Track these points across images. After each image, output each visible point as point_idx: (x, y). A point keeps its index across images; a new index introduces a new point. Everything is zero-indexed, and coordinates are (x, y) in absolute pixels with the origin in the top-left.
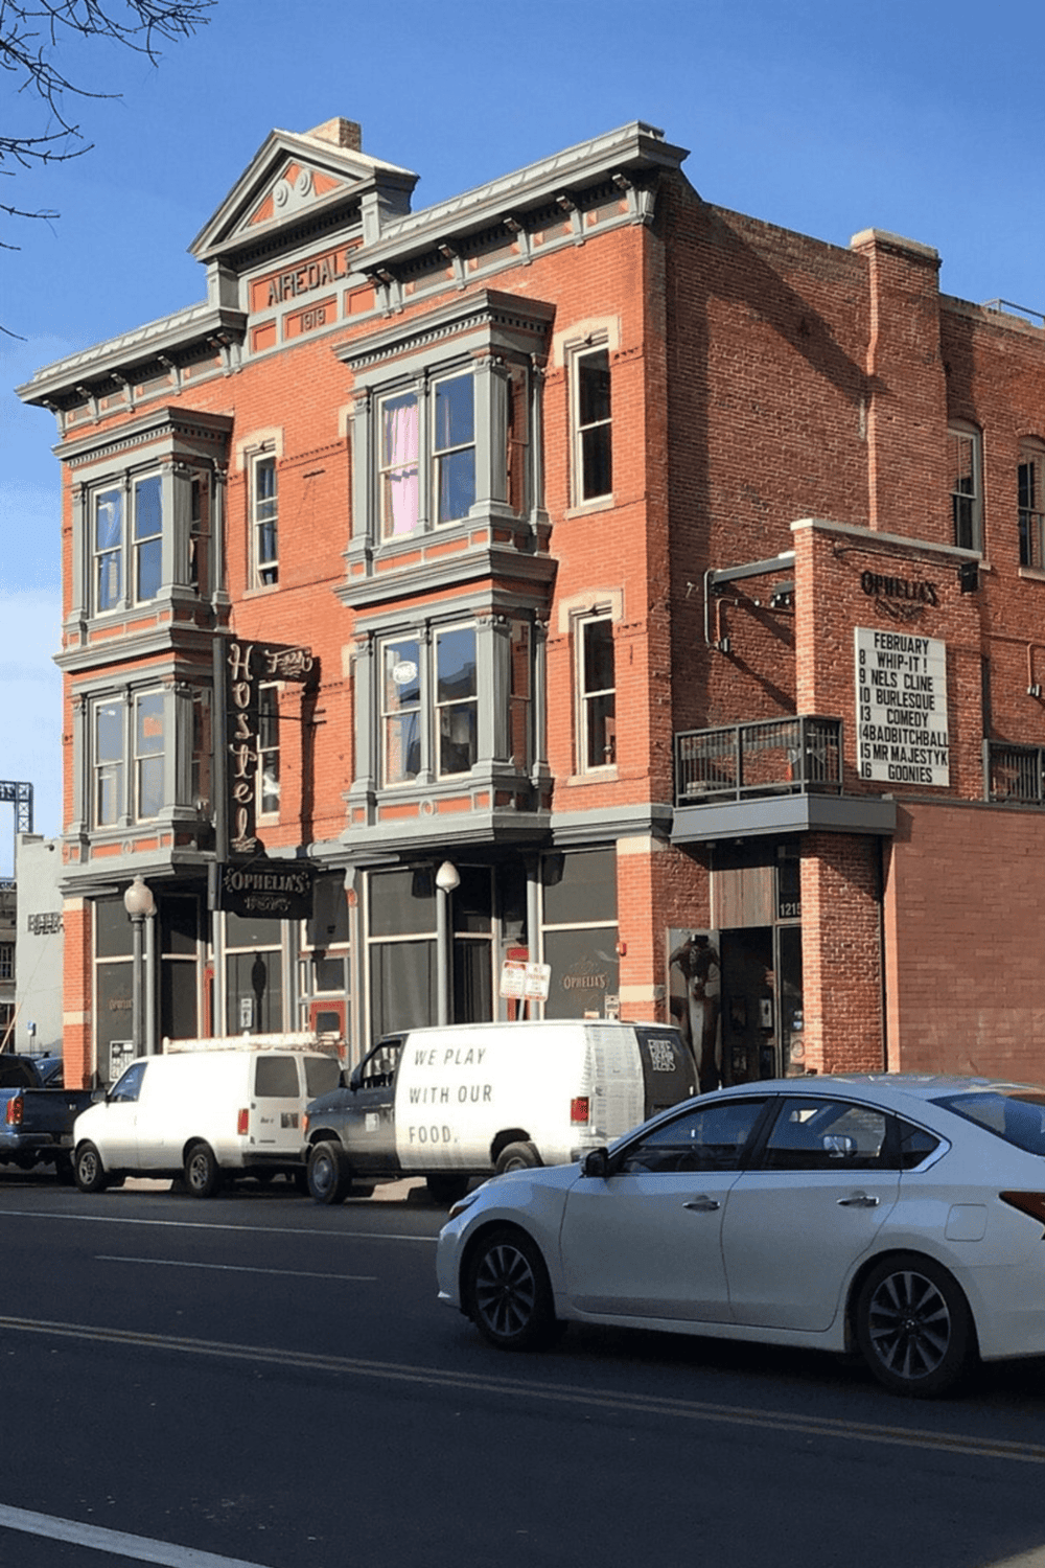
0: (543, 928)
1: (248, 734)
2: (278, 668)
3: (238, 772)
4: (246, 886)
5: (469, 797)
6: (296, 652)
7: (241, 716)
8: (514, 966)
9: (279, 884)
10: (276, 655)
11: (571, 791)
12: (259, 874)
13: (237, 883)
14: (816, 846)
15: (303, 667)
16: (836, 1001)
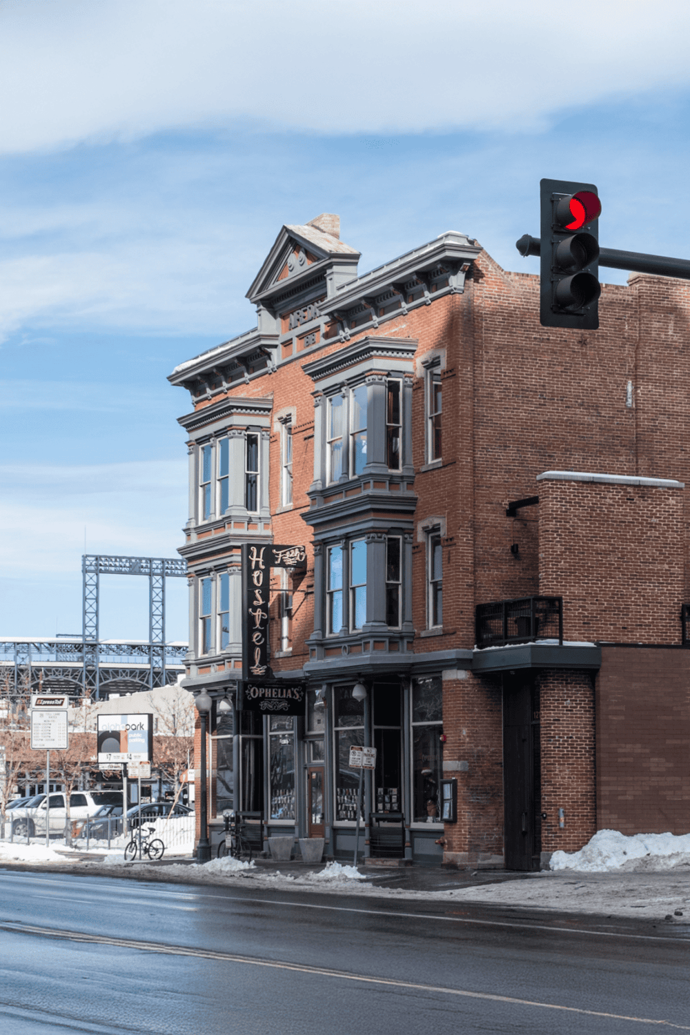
0: (413, 724)
1: (261, 602)
2: (282, 560)
3: (255, 625)
4: (260, 696)
5: (361, 645)
6: (294, 549)
7: (257, 591)
8: (356, 749)
9: (282, 694)
10: (280, 552)
11: (423, 640)
12: (268, 688)
13: (254, 694)
14: (547, 676)
15: (298, 558)
16: (560, 771)
